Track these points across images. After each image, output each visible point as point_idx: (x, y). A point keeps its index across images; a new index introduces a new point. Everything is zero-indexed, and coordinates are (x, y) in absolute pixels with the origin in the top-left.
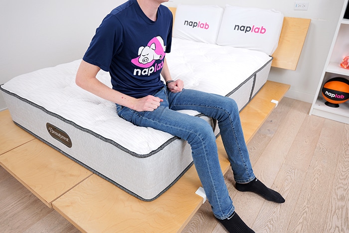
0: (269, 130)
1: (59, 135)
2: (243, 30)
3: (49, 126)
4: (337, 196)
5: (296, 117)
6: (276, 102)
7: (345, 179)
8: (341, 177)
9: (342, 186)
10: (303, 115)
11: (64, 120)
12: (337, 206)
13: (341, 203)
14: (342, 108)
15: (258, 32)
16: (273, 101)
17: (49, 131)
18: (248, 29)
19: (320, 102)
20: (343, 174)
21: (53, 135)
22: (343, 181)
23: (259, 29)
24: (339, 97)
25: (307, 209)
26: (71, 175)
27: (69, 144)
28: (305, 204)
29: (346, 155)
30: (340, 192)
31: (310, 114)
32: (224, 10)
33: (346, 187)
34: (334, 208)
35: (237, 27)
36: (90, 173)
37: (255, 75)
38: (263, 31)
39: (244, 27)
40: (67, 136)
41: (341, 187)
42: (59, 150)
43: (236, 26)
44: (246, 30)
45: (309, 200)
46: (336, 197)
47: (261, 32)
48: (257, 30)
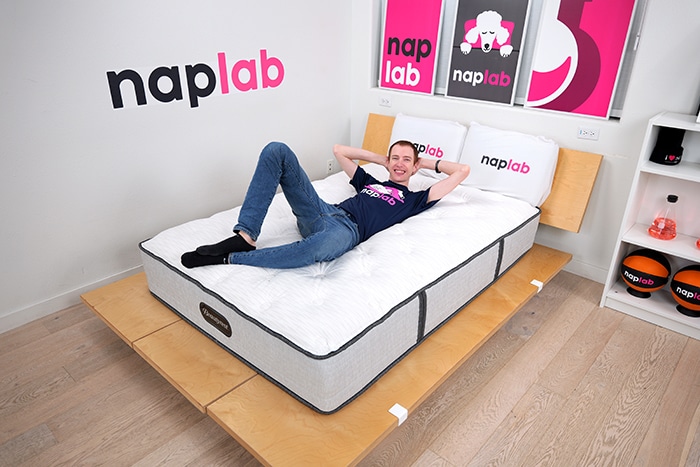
0: (525, 328)
1: (216, 319)
2: (495, 165)
3: (203, 306)
4: (605, 437)
5: (577, 308)
6: (539, 284)
7: (624, 415)
8: (620, 412)
9: (617, 423)
10: (590, 306)
11: (224, 302)
12: (599, 451)
13: (607, 449)
14: (655, 300)
15: (517, 170)
16: (535, 282)
17: (202, 313)
18: (503, 164)
19: (619, 287)
20: (625, 406)
21: (207, 319)
22: (620, 418)
23: (519, 165)
24: (645, 282)
25: (552, 452)
26: (229, 374)
27: (228, 333)
28: (552, 444)
29: (640, 377)
30: (610, 433)
31: (601, 306)
32: (468, 128)
33: (622, 427)
34: (593, 456)
35: (486, 160)
36: (253, 373)
37: (501, 240)
38: (525, 169)
39: (497, 160)
40: (226, 323)
41: (615, 426)
42: (213, 339)
43: (484, 157)
44: (500, 166)
45: (558, 440)
46: (601, 439)
47: (522, 171)
48: (516, 167)
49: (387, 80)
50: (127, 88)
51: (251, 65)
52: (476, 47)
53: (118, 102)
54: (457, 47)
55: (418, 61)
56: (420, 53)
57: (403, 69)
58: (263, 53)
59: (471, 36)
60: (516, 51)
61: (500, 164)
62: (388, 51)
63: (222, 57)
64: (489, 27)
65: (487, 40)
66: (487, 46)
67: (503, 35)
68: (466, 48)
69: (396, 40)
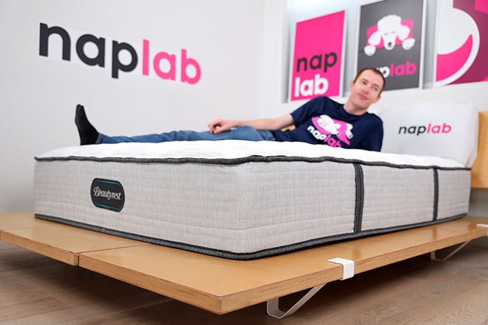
2: (414, 132)
3: (95, 184)
15: (438, 132)
16: (481, 225)
17: (92, 196)
18: (422, 130)
23: (439, 127)
35: (403, 130)
38: (447, 129)
39: (415, 128)
43: (401, 128)
44: (419, 132)
47: (443, 131)
48: (436, 129)
49: (297, 95)
50: (55, 41)
51: (172, 59)
52: (380, 48)
53: (44, 51)
54: (361, 51)
55: (325, 70)
56: (327, 65)
57: (312, 81)
58: (184, 52)
59: (374, 40)
60: (418, 43)
61: (418, 130)
62: (297, 70)
63: (146, 44)
64: (391, 30)
65: (390, 40)
66: (390, 44)
67: (404, 32)
68: (370, 50)
69: (305, 60)
